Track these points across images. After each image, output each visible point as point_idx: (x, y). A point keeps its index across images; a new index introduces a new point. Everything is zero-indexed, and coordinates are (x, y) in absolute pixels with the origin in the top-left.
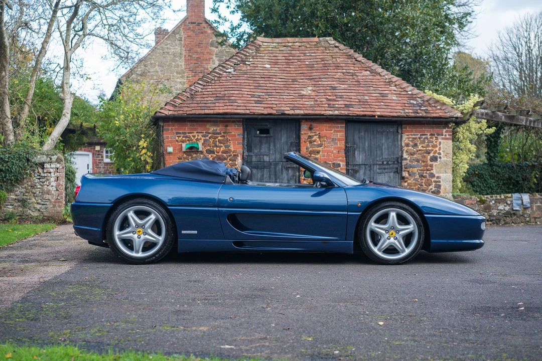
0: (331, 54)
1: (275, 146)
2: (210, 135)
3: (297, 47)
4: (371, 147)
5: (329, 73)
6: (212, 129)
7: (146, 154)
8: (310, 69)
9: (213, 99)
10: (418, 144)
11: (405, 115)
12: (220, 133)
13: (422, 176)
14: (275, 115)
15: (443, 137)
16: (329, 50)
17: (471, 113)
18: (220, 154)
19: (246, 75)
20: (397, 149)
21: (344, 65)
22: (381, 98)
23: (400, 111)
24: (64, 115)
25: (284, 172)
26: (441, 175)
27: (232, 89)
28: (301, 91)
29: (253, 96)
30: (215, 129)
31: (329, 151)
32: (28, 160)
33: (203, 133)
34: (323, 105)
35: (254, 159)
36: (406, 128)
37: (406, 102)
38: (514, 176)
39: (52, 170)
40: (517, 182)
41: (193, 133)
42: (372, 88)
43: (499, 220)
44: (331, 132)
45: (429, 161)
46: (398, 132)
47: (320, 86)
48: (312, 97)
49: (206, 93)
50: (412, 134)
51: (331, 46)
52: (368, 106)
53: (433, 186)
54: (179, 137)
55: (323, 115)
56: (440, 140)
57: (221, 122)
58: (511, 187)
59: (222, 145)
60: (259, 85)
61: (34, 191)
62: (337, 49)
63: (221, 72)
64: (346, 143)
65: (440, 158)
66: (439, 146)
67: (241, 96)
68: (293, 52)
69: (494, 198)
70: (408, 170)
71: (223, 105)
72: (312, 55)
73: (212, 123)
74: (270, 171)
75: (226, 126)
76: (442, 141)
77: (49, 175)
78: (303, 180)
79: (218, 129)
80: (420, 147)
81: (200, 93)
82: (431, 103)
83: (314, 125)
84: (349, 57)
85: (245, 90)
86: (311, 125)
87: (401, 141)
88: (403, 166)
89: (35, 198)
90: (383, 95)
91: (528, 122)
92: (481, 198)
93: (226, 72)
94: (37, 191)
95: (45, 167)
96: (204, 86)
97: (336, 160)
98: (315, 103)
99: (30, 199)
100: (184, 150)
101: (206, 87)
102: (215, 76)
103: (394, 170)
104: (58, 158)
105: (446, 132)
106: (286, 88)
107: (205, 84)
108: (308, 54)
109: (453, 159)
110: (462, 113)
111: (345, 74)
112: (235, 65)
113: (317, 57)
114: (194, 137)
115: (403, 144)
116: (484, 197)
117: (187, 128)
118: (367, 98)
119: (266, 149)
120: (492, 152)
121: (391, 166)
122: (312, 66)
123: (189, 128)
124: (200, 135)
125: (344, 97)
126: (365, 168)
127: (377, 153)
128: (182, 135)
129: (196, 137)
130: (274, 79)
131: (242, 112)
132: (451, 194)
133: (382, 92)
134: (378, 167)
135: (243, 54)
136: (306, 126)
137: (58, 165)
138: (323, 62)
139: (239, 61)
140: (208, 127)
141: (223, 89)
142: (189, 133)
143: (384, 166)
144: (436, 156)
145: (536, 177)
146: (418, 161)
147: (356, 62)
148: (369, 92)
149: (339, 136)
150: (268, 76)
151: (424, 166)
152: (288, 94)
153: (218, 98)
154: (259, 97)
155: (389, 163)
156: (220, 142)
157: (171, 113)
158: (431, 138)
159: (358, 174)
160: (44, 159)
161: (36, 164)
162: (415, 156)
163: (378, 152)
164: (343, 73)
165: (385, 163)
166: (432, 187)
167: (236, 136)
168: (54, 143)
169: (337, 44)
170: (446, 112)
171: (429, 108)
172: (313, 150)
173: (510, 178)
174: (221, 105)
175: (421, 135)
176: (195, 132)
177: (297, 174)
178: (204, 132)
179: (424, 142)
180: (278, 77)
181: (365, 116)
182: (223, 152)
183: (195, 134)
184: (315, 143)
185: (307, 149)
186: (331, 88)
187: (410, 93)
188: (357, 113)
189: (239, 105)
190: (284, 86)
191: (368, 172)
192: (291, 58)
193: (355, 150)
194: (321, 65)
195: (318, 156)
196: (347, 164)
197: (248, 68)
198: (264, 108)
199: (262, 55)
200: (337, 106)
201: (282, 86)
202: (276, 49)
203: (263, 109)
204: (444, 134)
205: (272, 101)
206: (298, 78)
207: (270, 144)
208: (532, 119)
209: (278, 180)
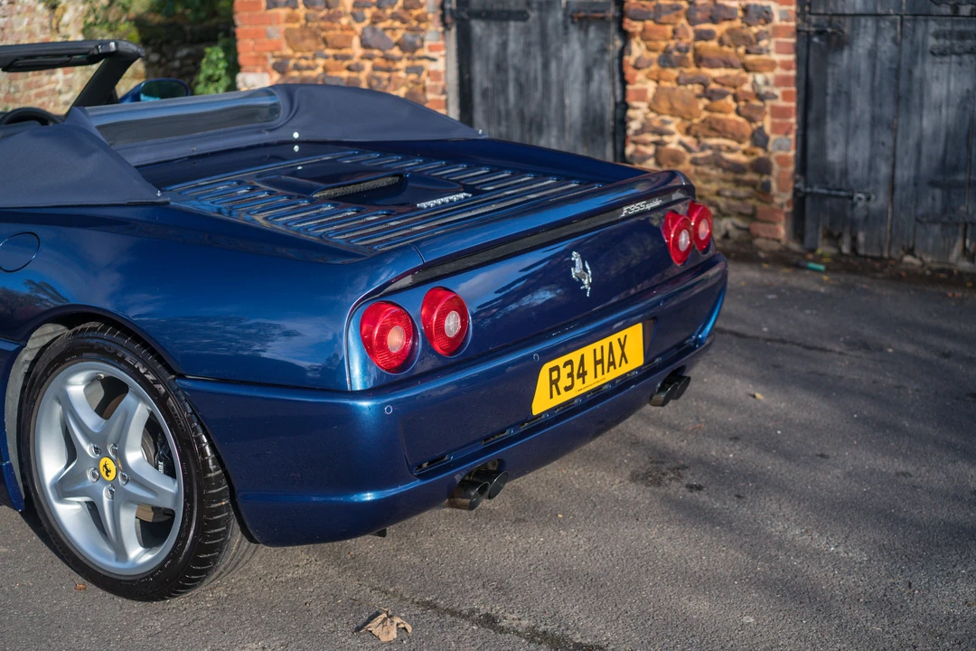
25: (575, 35)
74: (527, 31)
78: (631, 71)
126: (878, 31)
134: (932, 25)
143: (961, 27)
159: (846, 54)
165: (964, 11)
177: (619, 43)
191: (887, 46)
196: (804, 13)
209: (553, 66)
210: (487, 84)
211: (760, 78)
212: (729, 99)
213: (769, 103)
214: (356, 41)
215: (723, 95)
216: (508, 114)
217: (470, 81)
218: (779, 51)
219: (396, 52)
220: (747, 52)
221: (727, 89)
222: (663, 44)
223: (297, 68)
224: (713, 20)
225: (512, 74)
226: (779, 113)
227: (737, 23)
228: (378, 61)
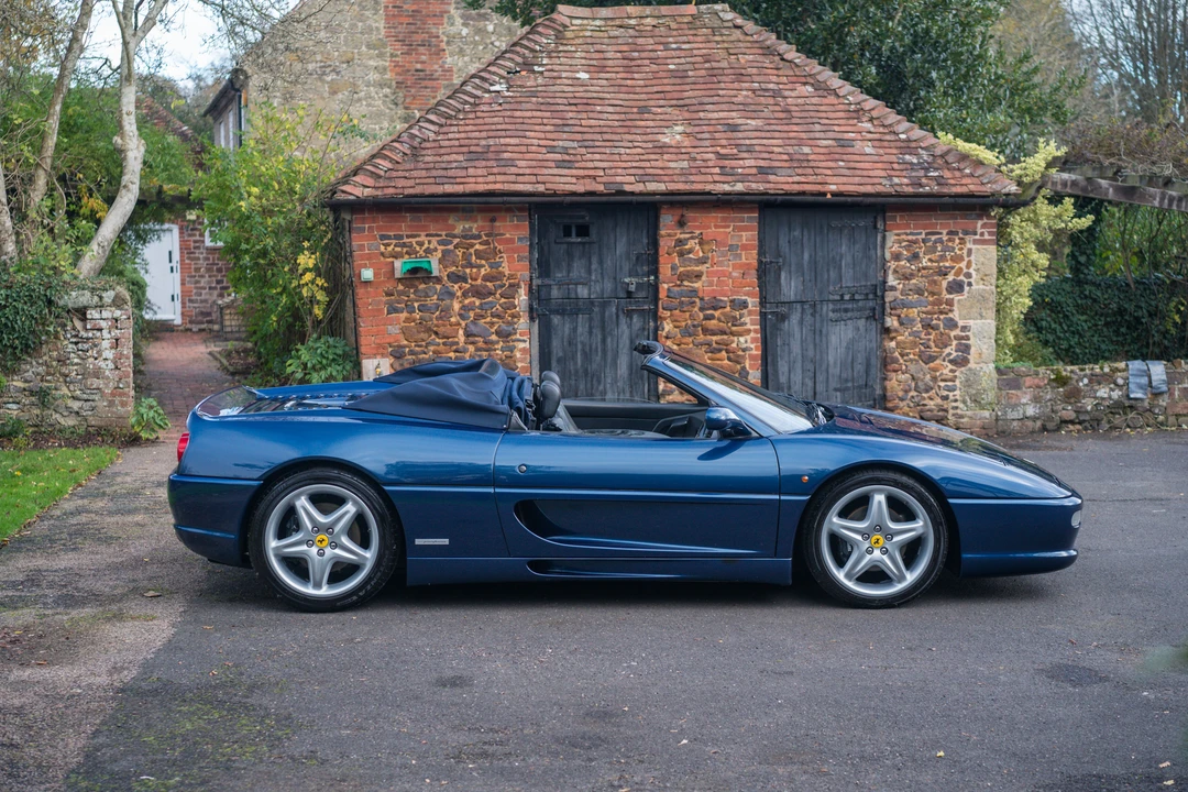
0: (726, 45)
1: (601, 262)
2: (456, 241)
3: (649, 28)
4: (815, 263)
5: (721, 92)
6: (459, 228)
7: (313, 282)
8: (678, 81)
9: (461, 158)
10: (921, 255)
11: (892, 190)
12: (479, 237)
13: (928, 326)
14: (602, 194)
15: (977, 237)
16: (721, 35)
17: (1038, 184)
18: (479, 282)
19: (534, 99)
20: (873, 266)
21: (754, 71)
22: (839, 150)
23: (881, 180)
24: (125, 187)
25: (623, 320)
26: (971, 323)
27: (503, 133)
28: (660, 137)
29: (552, 149)
30: (467, 226)
31: (723, 274)
32: (50, 302)
33: (441, 236)
34: (708, 170)
35: (555, 293)
36: (894, 218)
37: (894, 159)
38: (1130, 307)
39: (103, 324)
40: (1138, 319)
41: (419, 236)
42: (818, 127)
43: (1099, 421)
44: (728, 230)
45: (944, 292)
46: (875, 227)
47: (701, 122)
48: (683, 150)
49: (447, 143)
50: (908, 231)
51: (726, 24)
52: (810, 171)
53: (953, 347)
54: (387, 245)
55: (709, 193)
56: (969, 246)
57: (480, 211)
58: (1123, 330)
59: (483, 262)
60: (565, 122)
61: (64, 370)
62: (738, 32)
63: (479, 93)
64: (759, 254)
65: (970, 284)
66: (966, 259)
67: (524, 149)
68: (640, 41)
69: (1088, 372)
70: (898, 312)
71: (484, 172)
72: (684, 46)
73: (460, 214)
74: (591, 319)
75: (493, 220)
76: (974, 247)
77: (98, 334)
78: (664, 340)
79: (474, 227)
80: (925, 262)
81: (433, 145)
82: (950, 161)
83: (689, 214)
84: (766, 52)
85: (532, 134)
86: (682, 216)
87: (883, 247)
88: (887, 305)
89: (68, 387)
90: (843, 144)
91: (1166, 201)
92: (1058, 373)
93: (490, 92)
94: (73, 371)
95: (89, 316)
96: (441, 126)
97: (738, 293)
98: (692, 164)
99: (56, 389)
100: (398, 275)
101: (445, 129)
102: (466, 102)
103: (867, 313)
104: (117, 296)
105: (983, 226)
106: (626, 130)
107: (443, 121)
108: (674, 46)
109: (997, 287)
110: (1019, 184)
111: (758, 93)
112: (509, 73)
113: (695, 52)
114: (421, 244)
115: (888, 256)
116: (1065, 370)
117: (404, 227)
118: (806, 150)
119: (583, 271)
120: (1083, 253)
121: (860, 304)
122: (684, 74)
123: (410, 227)
124: (434, 240)
125: (757, 148)
126: (803, 309)
127: (829, 275)
128: (394, 242)
129: (426, 245)
130: (598, 108)
131: (529, 188)
132: (992, 366)
133: (840, 136)
134: (831, 306)
135: (527, 48)
136: (670, 218)
137: (118, 313)
138: (707, 65)
139: (517, 64)
140: (451, 222)
141: (484, 134)
142: (408, 237)
143: (845, 306)
144: (961, 281)
145: (1179, 312)
146: (919, 292)
147: (782, 64)
148: (812, 135)
149: (744, 238)
150: (585, 101)
151: (933, 304)
152: (630, 145)
153: (472, 156)
154: (565, 151)
155: (857, 297)
156: (479, 255)
157: (367, 192)
158: (949, 240)
159: (786, 323)
160: (85, 298)
161: (69, 311)
162: (914, 281)
163: (831, 273)
164: (754, 91)
165: (847, 297)
166: (952, 351)
167: (514, 243)
168: (104, 252)
169: (739, 21)
170: (985, 181)
171: (947, 174)
172: (688, 271)
173: (1121, 311)
174: (480, 172)
175: (927, 234)
176: (423, 234)
177: (652, 324)
178: (444, 233)
179: (933, 250)
180: (607, 102)
181: (803, 193)
182: (486, 278)
183: (423, 238)
184: (691, 256)
185: (672, 269)
186: (725, 128)
187: (903, 136)
188: (787, 187)
189: (521, 172)
190: (620, 123)
191: (808, 318)
192: (636, 54)
193: (780, 269)
194: (703, 72)
195: (696, 285)
196: (763, 302)
197: (540, 81)
198: (578, 177)
199: (569, 48)
200: (740, 170)
201: (616, 124)
202: (601, 34)
203: (574, 180)
204: (979, 231)
205: (595, 160)
206: (652, 103)
207: (590, 258)
208: (1174, 193)
209: (609, 340)
210: (561, 354)
211: (742, 339)
212: (724, 353)
213: (747, 353)
214: (461, 332)
215: (720, 351)
216: (577, 371)
217: (550, 353)
218: (752, 324)
219: (494, 337)
220: (733, 325)
221: (721, 347)
222: (684, 324)
223: (412, 353)
224: (715, 309)
225: (579, 347)
226: (752, 357)
227: (728, 309)
228: (481, 344)
